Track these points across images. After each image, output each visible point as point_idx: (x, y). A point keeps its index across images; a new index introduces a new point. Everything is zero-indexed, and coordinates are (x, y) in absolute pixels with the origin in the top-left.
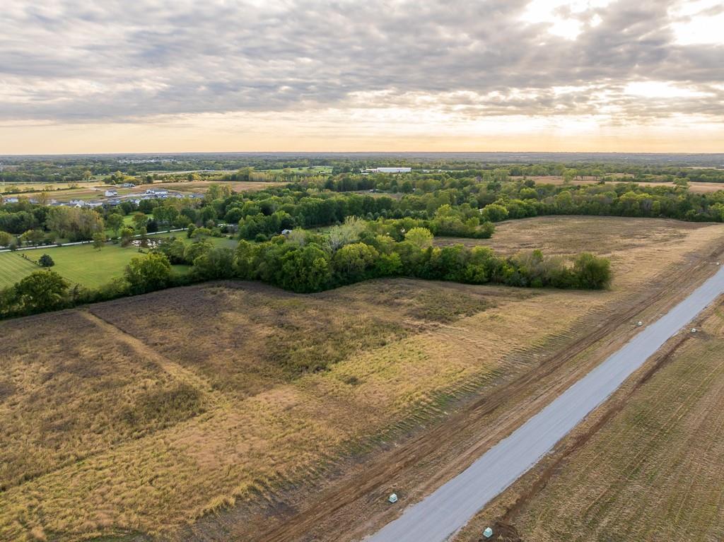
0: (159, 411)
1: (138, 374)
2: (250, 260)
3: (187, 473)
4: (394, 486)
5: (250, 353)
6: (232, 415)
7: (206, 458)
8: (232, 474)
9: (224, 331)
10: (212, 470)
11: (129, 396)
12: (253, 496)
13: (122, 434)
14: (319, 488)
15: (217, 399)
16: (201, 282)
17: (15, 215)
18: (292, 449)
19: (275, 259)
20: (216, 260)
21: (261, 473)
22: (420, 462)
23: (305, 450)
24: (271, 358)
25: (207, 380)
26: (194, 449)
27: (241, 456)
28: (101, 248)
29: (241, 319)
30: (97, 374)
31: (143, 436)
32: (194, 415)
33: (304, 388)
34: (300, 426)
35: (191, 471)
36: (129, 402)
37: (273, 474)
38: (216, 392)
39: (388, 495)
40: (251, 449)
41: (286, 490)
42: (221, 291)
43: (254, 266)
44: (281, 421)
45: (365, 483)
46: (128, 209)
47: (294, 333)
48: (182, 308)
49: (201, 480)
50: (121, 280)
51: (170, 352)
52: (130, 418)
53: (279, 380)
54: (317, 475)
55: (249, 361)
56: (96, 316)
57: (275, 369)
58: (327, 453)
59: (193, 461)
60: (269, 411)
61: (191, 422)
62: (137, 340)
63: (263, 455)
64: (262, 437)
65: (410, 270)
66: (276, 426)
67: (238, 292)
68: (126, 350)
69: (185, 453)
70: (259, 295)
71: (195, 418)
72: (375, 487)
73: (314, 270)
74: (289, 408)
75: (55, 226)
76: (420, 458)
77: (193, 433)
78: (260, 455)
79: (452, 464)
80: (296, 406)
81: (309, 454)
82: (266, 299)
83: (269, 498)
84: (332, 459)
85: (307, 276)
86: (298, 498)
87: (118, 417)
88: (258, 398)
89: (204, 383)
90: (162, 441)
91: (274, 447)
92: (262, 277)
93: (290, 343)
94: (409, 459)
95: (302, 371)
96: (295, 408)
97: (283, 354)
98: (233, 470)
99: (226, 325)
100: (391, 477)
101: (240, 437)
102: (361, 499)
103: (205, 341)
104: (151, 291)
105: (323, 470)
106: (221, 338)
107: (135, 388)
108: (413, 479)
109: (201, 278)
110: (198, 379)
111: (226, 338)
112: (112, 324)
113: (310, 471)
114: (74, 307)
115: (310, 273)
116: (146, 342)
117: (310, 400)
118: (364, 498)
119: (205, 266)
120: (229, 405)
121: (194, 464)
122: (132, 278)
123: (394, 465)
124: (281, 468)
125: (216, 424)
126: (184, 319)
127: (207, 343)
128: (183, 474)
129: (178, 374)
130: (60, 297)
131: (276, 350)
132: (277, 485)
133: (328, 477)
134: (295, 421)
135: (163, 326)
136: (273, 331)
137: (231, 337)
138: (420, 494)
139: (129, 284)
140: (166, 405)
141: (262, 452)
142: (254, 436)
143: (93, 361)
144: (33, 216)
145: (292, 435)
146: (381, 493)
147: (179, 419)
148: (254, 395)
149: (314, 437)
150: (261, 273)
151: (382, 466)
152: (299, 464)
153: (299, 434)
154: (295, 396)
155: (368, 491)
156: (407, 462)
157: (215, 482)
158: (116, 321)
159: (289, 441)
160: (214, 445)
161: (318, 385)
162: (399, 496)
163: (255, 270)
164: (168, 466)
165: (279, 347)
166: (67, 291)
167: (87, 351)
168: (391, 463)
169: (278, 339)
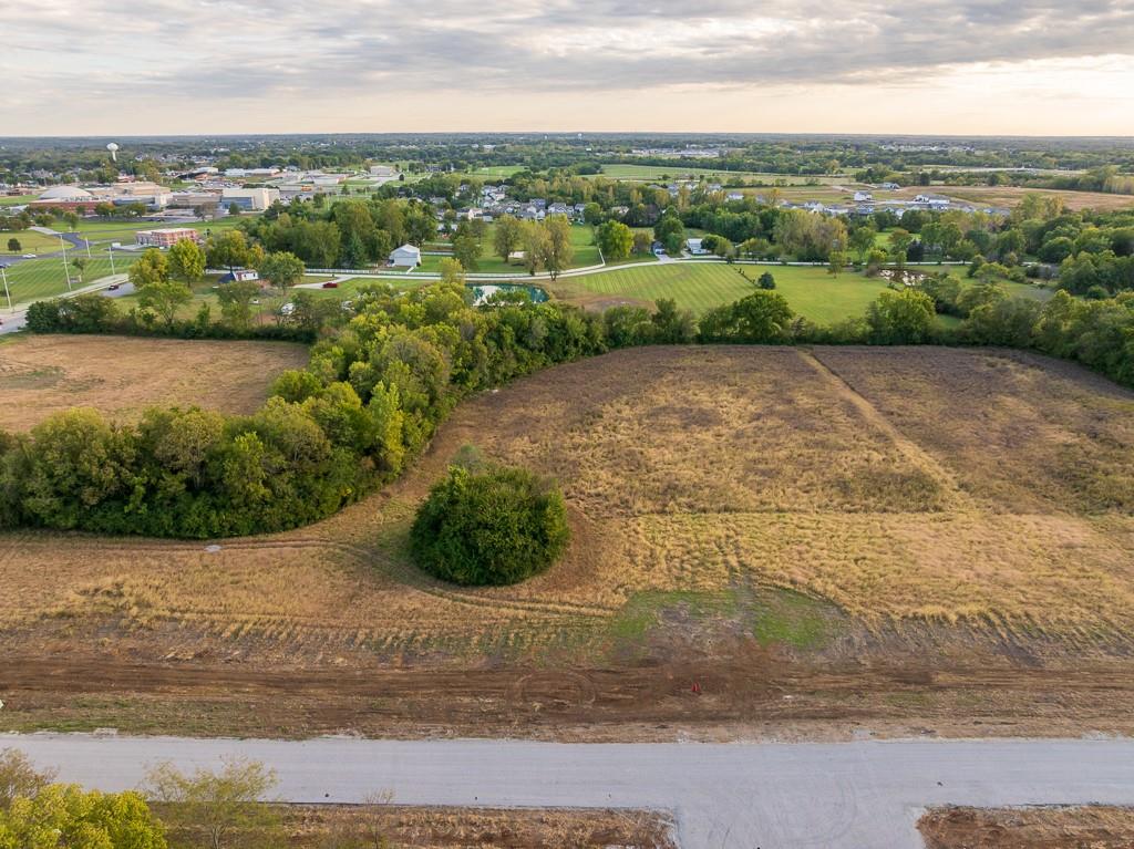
0: (880, 490)
1: (862, 443)
2: (1066, 326)
3: (902, 569)
5: (1028, 459)
6: (977, 526)
7: (931, 560)
8: (961, 590)
9: (994, 420)
10: (935, 577)
11: (848, 463)
12: (982, 624)
13: (831, 501)
14: (1084, 655)
15: (962, 501)
16: (975, 344)
17: (737, 216)
18: (1056, 596)
20: (1007, 316)
21: (1002, 604)
23: (1078, 604)
24: (1060, 475)
25: (954, 475)
26: (918, 547)
27: (978, 575)
28: (837, 275)
29: (1025, 410)
30: (812, 429)
31: (856, 511)
32: (926, 509)
33: (1106, 530)
34: (1081, 574)
35: (907, 568)
36: (845, 470)
37: (1019, 612)
38: (962, 492)
40: (996, 574)
41: (1032, 636)
42: (1004, 364)
43: (1072, 336)
44: (1051, 557)
46: (884, 222)
47: (1113, 452)
48: (938, 376)
49: (918, 581)
50: (860, 320)
51: (909, 428)
52: (844, 487)
53: (1064, 508)
54: (1087, 639)
55: (1023, 470)
56: (819, 361)
57: (1063, 491)
58: (1114, 621)
59: (912, 558)
60: (1036, 540)
61: (919, 517)
62: (865, 402)
63: (1012, 586)
64: (1015, 565)
66: (1041, 561)
67: (1030, 371)
68: (852, 410)
69: (904, 547)
70: (1067, 383)
71: (926, 514)
74: (1069, 546)
75: (783, 237)
77: (920, 530)
78: (1007, 585)
80: (1084, 547)
81: (1084, 610)
82: (1078, 391)
83: (1004, 635)
84: (1120, 631)
86: (1048, 653)
87: (829, 482)
88: (1024, 518)
89: (949, 477)
90: (879, 525)
91: (1030, 584)
92: (1082, 356)
93: (1102, 464)
95: (1108, 507)
96: (1080, 550)
97: (1083, 475)
98: (962, 587)
99: (1000, 414)
101: (983, 555)
103: (962, 426)
104: (898, 344)
105: (1100, 637)
106: (988, 429)
107: (855, 457)
109: (977, 340)
110: (941, 470)
111: (996, 431)
112: (838, 376)
113: (1078, 630)
114: (793, 344)
116: (878, 407)
117: (1110, 548)
119: (986, 322)
120: (977, 513)
121: (914, 562)
122: (875, 321)
124: (1034, 611)
125: (954, 530)
126: (938, 390)
127: (964, 430)
128: (897, 568)
129: (913, 456)
130: (780, 328)
131: (1072, 466)
132: (1022, 626)
133: (1104, 648)
134: (1074, 566)
135: (906, 393)
136: (1077, 440)
137: (1003, 432)
139: (869, 328)
140: (892, 486)
141: (1011, 582)
142: (1004, 560)
143: (808, 413)
144: (758, 220)
145: (1063, 580)
147: (906, 508)
148: (1018, 513)
149: (1099, 594)
150: (1081, 349)
152: (1062, 616)
153: (1076, 583)
154: (1086, 535)
157: (935, 591)
158: (844, 372)
159: (1056, 584)
160: (946, 552)
161: (1132, 533)
163: (1071, 342)
164: (880, 553)
165: (1078, 464)
166: (790, 321)
167: (804, 401)
169: (1081, 452)
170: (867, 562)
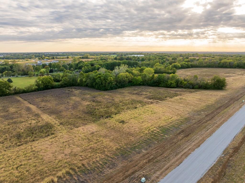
0: (33, 133)
1: (30, 119)
2: (84, 80)
3: (37, 164)
4: (144, 173)
5: (79, 111)
6: (65, 136)
7: (48, 156)
8: (60, 164)
9: (70, 103)
10: (49, 162)
12: (67, 177)
13: (12, 144)
14: (103, 173)
15: (61, 129)
18: (91, 152)
19: (93, 78)
20: (71, 79)
21: (74, 164)
22: (156, 160)
23: (98, 153)
24: (87, 113)
25: (58, 121)
26: (44, 151)
27: (66, 155)
28: (31, 77)
29: (78, 99)
30: (12, 118)
31: (22, 145)
32: (48, 135)
33: (100, 125)
34: (97, 141)
35: (39, 162)
36: (22, 129)
37: (80, 165)
38: (61, 126)
39: (140, 178)
40: (72, 152)
41: (86, 174)
42: (72, 90)
43: (85, 82)
44: (88, 139)
45: (128, 171)
47: (99, 104)
48: (55, 95)
49: (43, 167)
50: (33, 85)
51: (45, 110)
52: (19, 136)
53: (90, 122)
54: (103, 166)
55: (78, 114)
56: (21, 98)
57: (89, 117)
58: (109, 155)
59: (41, 157)
60: (84, 134)
61: (46, 139)
62: (34, 106)
63: (77, 155)
64: (78, 146)
65: (145, 83)
66: (85, 141)
67: (78, 90)
68: (28, 109)
69: (39, 153)
70: (86, 91)
71: (49, 137)
72: (133, 173)
73: (108, 82)
74: (93, 133)
75: (16, 70)
76: (156, 158)
77: (46, 144)
78: (75, 155)
79: (173, 161)
80: (96, 132)
81: (100, 155)
82: (89, 92)
83: (76, 179)
84: (111, 158)
85: (105, 84)
86: (92, 179)
87: (13, 136)
88: (79, 128)
89: (57, 122)
90: (30, 147)
91: (83, 151)
92: (88, 85)
93: (96, 107)
94: (150, 158)
95: (100, 118)
96: (95, 133)
97: (93, 111)
98: (60, 163)
99: (72, 101)
100: (142, 168)
101: (67, 146)
102: (126, 180)
103: (61, 107)
104: (45, 90)
105: (106, 163)
106: (69, 105)
107: (26, 124)
108: (153, 169)
109: (65, 86)
110: (55, 120)
111: (71, 106)
112: (26, 101)
113: (100, 164)
114: (14, 95)
115: (106, 83)
116: (37, 107)
117: (103, 130)
118: (127, 180)
119: (66, 81)
120: (65, 131)
121: (42, 159)
122: (38, 85)
123: (143, 161)
124: (85, 162)
125: (57, 140)
126: (55, 99)
127: (62, 107)
128: (34, 164)
129: (46, 118)
130: (8, 91)
131: (90, 110)
132: (82, 171)
133: (108, 167)
134: (95, 139)
135: (46, 101)
136: (90, 103)
137: (73, 105)
138: (158, 178)
139: (36, 87)
140: (37, 131)
141: (77, 153)
142: (74, 145)
143: (13, 114)
144: (9, 67)
145: (92, 145)
146: (136, 177)
147: (42, 137)
148: (77, 127)
149: (103, 147)
150: (88, 83)
151: (137, 161)
152: (94, 160)
153: (96, 145)
154: (96, 128)
155: (130, 175)
156: (149, 160)
157: (49, 169)
158: (28, 99)
159: (91, 148)
160: (54, 150)
161: (107, 124)
162: (147, 179)
164: (29, 160)
165: (91, 109)
166: (11, 89)
167: (12, 110)
168: (141, 160)
169: (92, 106)
170: (22, 166)
